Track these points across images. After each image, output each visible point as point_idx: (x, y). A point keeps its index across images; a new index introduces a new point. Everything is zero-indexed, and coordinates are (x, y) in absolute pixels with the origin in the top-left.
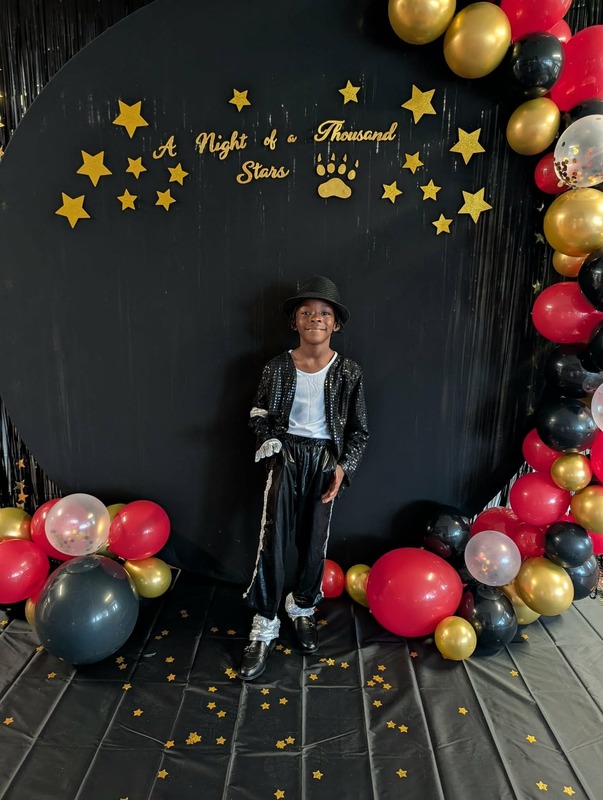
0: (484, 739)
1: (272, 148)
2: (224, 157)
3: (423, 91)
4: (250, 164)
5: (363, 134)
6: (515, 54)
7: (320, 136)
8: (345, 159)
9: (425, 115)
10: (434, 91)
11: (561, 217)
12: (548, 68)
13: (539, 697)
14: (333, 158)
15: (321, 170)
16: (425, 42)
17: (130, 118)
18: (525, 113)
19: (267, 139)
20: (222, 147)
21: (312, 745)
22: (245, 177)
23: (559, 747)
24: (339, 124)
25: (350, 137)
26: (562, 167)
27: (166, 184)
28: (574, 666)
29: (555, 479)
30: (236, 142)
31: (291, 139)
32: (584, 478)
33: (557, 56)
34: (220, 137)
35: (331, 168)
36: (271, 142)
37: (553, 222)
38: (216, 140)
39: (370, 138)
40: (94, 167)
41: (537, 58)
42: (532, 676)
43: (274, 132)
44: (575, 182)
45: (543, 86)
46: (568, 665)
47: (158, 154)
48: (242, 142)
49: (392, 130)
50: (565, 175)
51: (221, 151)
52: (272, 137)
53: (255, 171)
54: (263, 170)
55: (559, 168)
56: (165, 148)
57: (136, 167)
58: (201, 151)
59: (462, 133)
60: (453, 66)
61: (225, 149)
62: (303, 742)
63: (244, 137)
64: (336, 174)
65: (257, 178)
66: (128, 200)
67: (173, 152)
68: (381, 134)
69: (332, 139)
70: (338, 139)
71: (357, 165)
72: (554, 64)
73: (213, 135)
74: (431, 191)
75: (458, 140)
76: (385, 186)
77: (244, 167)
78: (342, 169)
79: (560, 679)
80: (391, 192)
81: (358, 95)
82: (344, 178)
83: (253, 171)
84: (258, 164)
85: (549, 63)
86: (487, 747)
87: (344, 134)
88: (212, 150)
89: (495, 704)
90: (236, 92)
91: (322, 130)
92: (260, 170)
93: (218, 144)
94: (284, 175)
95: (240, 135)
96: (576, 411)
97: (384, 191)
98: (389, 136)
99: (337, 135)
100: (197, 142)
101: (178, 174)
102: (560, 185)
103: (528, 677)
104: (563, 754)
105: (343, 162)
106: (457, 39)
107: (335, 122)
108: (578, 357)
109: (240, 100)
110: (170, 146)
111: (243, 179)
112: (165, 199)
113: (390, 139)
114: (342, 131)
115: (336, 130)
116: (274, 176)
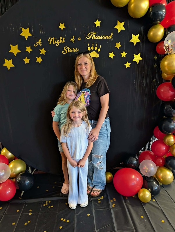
0: (148, 223)
1: (73, 42)
2: (58, 45)
3: (121, 22)
4: (66, 47)
5: (102, 37)
6: (150, 10)
7: (88, 37)
8: (97, 45)
9: (121, 30)
10: (124, 22)
11: (166, 63)
12: (161, 15)
13: (162, 207)
14: (93, 45)
15: (89, 49)
16: (122, 7)
17: (26, 33)
18: (154, 29)
19: (71, 39)
20: (57, 42)
21: (98, 230)
22: (65, 52)
23: (170, 224)
24: (95, 33)
25: (98, 38)
26: (167, 48)
27: (39, 55)
28: (171, 196)
29: (164, 142)
30: (62, 40)
31: (79, 39)
32: (173, 141)
33: (164, 10)
34: (56, 39)
35: (92, 48)
36: (73, 40)
37: (164, 64)
38: (55, 40)
39: (104, 38)
40: (15, 50)
41: (157, 11)
42: (160, 200)
43: (74, 37)
44: (171, 52)
45: (159, 21)
46: (169, 196)
47: (36, 45)
48: (63, 40)
49: (111, 35)
50: (168, 50)
51: (57, 43)
52: (73, 39)
53: (68, 50)
54: (71, 49)
55: (166, 48)
56: (38, 43)
57: (29, 49)
58: (50, 44)
59: (133, 35)
60: (131, 14)
61: (58, 43)
62: (96, 229)
63: (64, 39)
64: (94, 50)
65: (69, 52)
66: (27, 60)
67: (41, 44)
68: (108, 36)
69: (92, 39)
70: (94, 39)
71: (100, 47)
72: (163, 13)
73: (54, 38)
74: (124, 54)
75: (132, 38)
76: (110, 53)
77: (64, 49)
78: (96, 48)
79: (167, 201)
80: (112, 55)
81: (100, 24)
82: (97, 51)
83: (67, 50)
84: (69, 47)
85: (162, 13)
86: (150, 226)
87: (96, 37)
88: (54, 43)
89: (150, 211)
90: (61, 24)
91: (89, 36)
92: (69, 49)
93: (56, 41)
94: (77, 51)
95: (62, 38)
96: (171, 122)
97: (109, 55)
98: (111, 37)
99: (94, 37)
100: (49, 41)
101: (43, 52)
102: (166, 53)
103: (158, 201)
104: (172, 226)
105: (96, 46)
106: (132, 5)
107: (93, 33)
108: (171, 105)
109: (62, 26)
110: (40, 42)
111: (64, 52)
112: (39, 60)
113: (111, 38)
114: (95, 36)
115: (93, 36)
116: (74, 51)
